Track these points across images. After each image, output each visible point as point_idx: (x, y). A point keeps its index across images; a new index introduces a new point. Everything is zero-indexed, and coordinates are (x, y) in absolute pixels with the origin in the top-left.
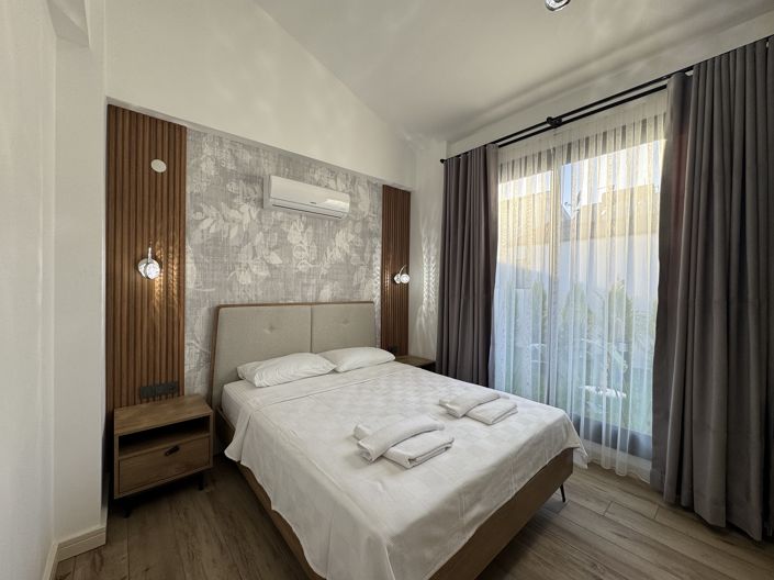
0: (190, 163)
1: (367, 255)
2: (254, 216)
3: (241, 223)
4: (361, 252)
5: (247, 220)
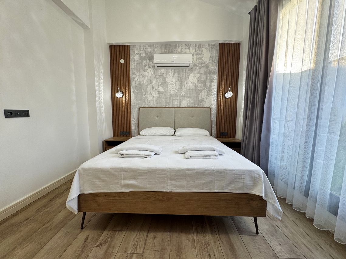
0: (131, 57)
1: (208, 84)
2: (153, 73)
3: (148, 77)
4: (204, 82)
5: (150, 75)
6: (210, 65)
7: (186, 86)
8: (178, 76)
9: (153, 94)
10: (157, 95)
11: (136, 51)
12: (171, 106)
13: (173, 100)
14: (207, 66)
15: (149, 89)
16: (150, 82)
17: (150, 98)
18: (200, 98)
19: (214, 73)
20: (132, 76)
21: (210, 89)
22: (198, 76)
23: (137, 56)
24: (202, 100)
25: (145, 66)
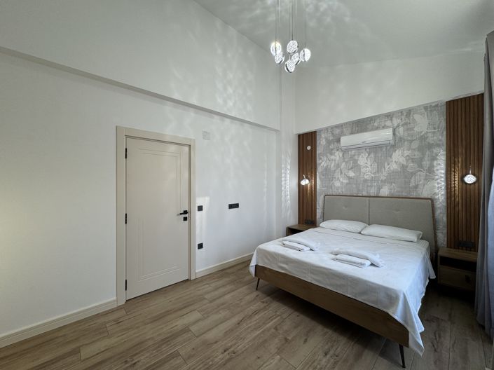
0: (318, 142)
1: (426, 163)
2: (341, 155)
3: (335, 161)
4: (419, 162)
5: (338, 158)
6: (430, 135)
7: (387, 168)
8: (375, 157)
9: (341, 180)
10: (346, 181)
11: (323, 136)
12: (365, 194)
13: (368, 186)
14: (423, 138)
15: (337, 175)
16: (338, 166)
17: (337, 184)
18: (412, 184)
19: (438, 146)
20: (318, 162)
21: (431, 170)
22: (407, 153)
23: (324, 140)
24: (416, 187)
25: (332, 150)
